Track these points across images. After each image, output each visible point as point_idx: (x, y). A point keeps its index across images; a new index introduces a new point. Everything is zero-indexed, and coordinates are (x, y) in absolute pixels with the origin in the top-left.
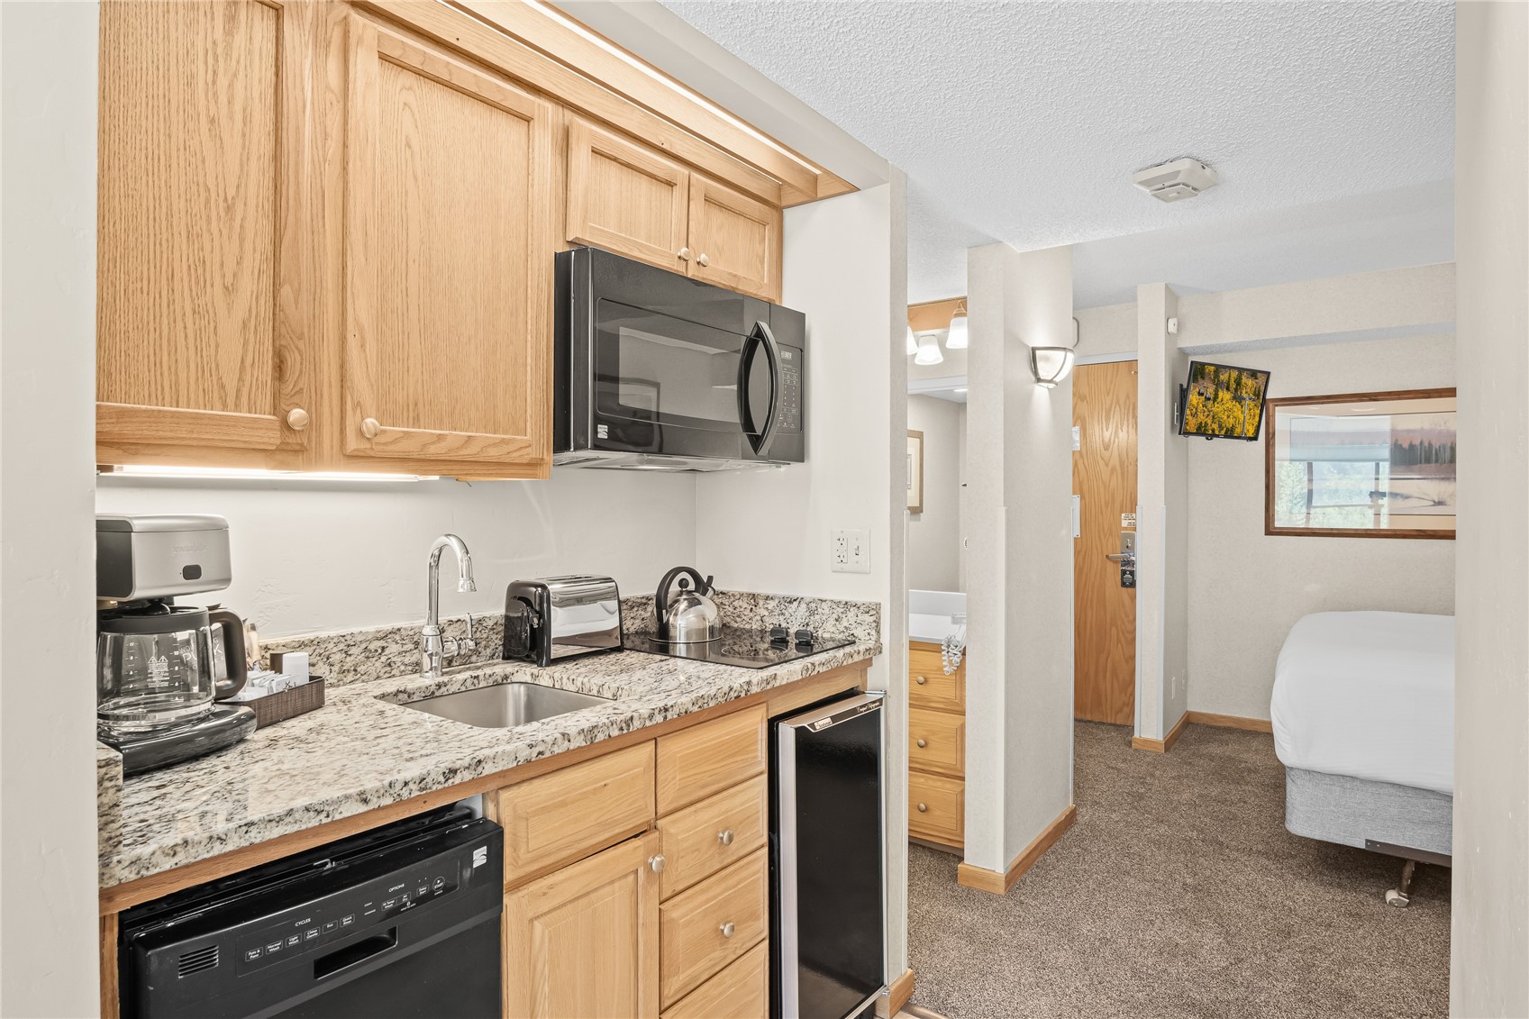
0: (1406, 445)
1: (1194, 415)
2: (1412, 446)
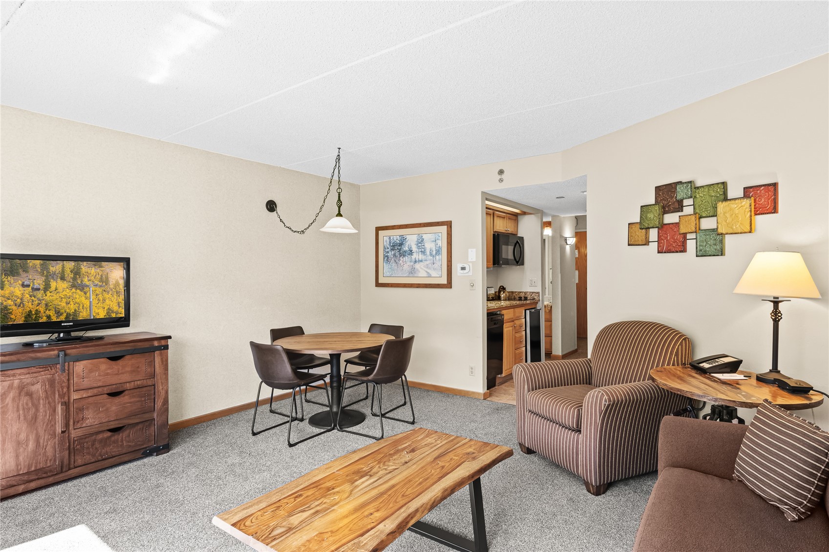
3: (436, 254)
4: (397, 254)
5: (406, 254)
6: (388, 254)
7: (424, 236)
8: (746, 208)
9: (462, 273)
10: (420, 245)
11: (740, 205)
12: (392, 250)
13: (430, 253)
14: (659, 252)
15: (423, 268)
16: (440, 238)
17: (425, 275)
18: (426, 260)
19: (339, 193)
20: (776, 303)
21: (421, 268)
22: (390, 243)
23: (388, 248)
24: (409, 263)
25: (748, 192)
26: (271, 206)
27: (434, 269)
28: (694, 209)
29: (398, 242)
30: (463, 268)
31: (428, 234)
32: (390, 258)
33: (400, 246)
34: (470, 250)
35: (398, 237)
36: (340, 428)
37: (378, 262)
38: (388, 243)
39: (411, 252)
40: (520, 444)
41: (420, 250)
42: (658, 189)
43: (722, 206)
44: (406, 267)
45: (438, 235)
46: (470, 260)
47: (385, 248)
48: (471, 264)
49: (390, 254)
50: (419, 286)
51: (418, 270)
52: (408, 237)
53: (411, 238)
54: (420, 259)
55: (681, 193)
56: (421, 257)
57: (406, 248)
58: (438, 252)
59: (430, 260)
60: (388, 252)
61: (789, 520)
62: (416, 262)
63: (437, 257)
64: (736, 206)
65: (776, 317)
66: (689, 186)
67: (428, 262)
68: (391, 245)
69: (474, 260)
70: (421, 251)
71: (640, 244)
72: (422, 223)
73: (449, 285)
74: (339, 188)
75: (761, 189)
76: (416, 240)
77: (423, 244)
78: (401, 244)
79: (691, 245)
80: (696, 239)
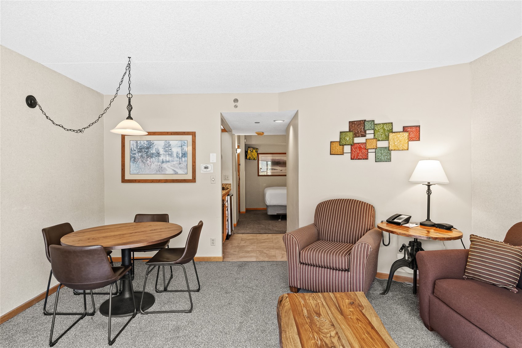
0: (273, 161)
1: (249, 155)
2: (274, 161)
3: (182, 156)
4: (145, 155)
5: (154, 156)
6: (135, 156)
7: (171, 142)
8: (406, 137)
9: (204, 171)
10: (167, 149)
11: (402, 136)
12: (139, 152)
13: (177, 155)
14: (351, 159)
15: (171, 167)
16: (186, 144)
17: (172, 172)
18: (173, 161)
19: (129, 98)
20: (429, 186)
21: (168, 167)
22: (137, 146)
23: (135, 151)
24: (156, 163)
25: (405, 129)
26: (31, 102)
27: (181, 168)
28: (374, 136)
29: (146, 146)
30: (206, 168)
31: (175, 141)
32: (137, 159)
33: (147, 149)
34: (211, 154)
35: (145, 142)
36: (143, 311)
37: (124, 162)
38: (135, 146)
39: (158, 154)
40: (290, 286)
41: (167, 153)
42: (350, 123)
43: (392, 135)
44: (153, 166)
45: (184, 142)
46: (211, 161)
47: (132, 151)
48: (212, 165)
49: (138, 155)
50: (166, 181)
51: (165, 168)
52: (155, 142)
53: (159, 143)
54: (167, 160)
55: (367, 126)
56: (168, 158)
57: (153, 151)
58: (184, 155)
59: (177, 161)
60: (135, 154)
61: (515, 292)
62: (163, 162)
63: (183, 159)
64: (400, 136)
65: (429, 192)
66: (373, 123)
67: (175, 163)
68: (138, 148)
69: (215, 161)
70: (169, 154)
71: (339, 154)
72: (170, 132)
73: (193, 180)
74: (129, 94)
75: (413, 128)
76: (163, 144)
77: (170, 149)
78: (148, 148)
79: (371, 156)
80: (375, 152)
